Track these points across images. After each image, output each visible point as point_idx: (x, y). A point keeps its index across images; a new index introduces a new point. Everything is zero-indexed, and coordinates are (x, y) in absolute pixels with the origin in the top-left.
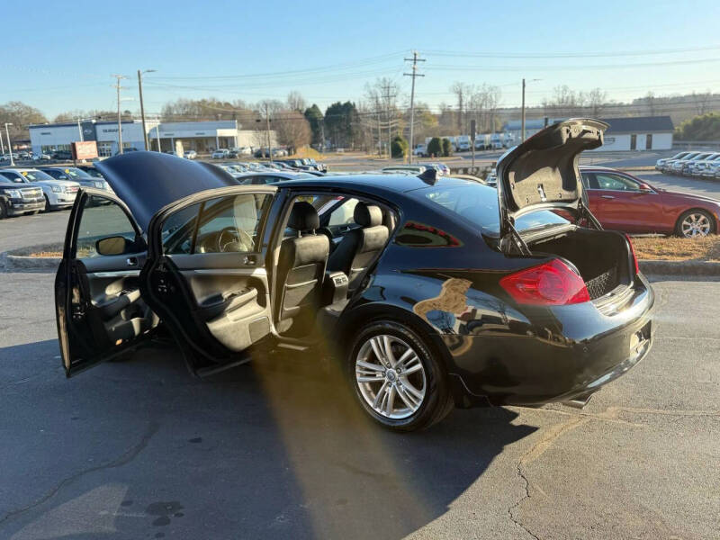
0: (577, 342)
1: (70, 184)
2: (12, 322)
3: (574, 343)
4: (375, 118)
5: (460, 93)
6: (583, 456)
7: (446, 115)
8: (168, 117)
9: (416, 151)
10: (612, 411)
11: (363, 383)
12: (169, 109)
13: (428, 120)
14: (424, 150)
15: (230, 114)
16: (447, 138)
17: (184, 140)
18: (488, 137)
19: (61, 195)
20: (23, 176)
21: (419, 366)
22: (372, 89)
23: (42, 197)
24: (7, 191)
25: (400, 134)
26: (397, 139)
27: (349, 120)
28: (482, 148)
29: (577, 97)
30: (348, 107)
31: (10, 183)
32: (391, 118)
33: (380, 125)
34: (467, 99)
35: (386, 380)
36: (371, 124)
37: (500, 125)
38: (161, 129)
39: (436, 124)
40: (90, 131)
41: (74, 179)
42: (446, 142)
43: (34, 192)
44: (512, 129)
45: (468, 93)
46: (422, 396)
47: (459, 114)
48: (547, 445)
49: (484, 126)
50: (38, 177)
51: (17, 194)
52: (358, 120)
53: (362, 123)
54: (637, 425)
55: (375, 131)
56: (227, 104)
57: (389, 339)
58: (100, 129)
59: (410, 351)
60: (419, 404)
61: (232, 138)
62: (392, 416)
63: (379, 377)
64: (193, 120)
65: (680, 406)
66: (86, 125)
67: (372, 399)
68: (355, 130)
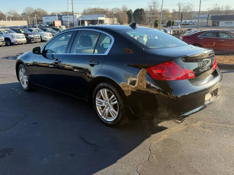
0: (179, 96)
1: (48, 33)
2: (7, 76)
3: (177, 97)
4: (150, 14)
5: (180, 6)
6: (179, 142)
7: (175, 13)
8: (85, 13)
9: (163, 25)
10: (199, 123)
11: (99, 106)
12: (85, 11)
13: (169, 15)
14: (165, 25)
15: (103, 12)
16: (174, 21)
17: (88, 21)
18: (188, 21)
19: (46, 37)
20: (34, 30)
21: (116, 102)
22: (150, 4)
23: (40, 37)
24: (29, 35)
25: (158, 19)
26: (157, 21)
27: (141, 14)
28: (186, 25)
29: (221, 8)
30: (142, 10)
31: (30, 33)
32: (155, 14)
33: (152, 16)
34: (182, 8)
35: (106, 106)
36: (148, 16)
37: (193, 17)
38: (81, 17)
39: (171, 16)
40: (60, 17)
41: (50, 32)
42: (173, 22)
43: (37, 36)
44: (196, 18)
45: (183, 5)
46: (117, 114)
47: (179, 13)
48: (166, 136)
49: (187, 17)
50: (39, 31)
51: (32, 36)
52: (144, 15)
53: (146, 15)
54: (207, 130)
55: (150, 18)
56: (103, 9)
57: (107, 90)
58: (63, 17)
59: (113, 96)
60: (116, 116)
61: (103, 20)
62: (107, 120)
63: (104, 105)
64: (92, 14)
65: (229, 123)
66: (59, 16)
67: (101, 113)
68: (143, 18)
